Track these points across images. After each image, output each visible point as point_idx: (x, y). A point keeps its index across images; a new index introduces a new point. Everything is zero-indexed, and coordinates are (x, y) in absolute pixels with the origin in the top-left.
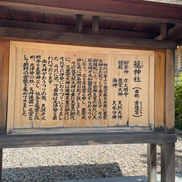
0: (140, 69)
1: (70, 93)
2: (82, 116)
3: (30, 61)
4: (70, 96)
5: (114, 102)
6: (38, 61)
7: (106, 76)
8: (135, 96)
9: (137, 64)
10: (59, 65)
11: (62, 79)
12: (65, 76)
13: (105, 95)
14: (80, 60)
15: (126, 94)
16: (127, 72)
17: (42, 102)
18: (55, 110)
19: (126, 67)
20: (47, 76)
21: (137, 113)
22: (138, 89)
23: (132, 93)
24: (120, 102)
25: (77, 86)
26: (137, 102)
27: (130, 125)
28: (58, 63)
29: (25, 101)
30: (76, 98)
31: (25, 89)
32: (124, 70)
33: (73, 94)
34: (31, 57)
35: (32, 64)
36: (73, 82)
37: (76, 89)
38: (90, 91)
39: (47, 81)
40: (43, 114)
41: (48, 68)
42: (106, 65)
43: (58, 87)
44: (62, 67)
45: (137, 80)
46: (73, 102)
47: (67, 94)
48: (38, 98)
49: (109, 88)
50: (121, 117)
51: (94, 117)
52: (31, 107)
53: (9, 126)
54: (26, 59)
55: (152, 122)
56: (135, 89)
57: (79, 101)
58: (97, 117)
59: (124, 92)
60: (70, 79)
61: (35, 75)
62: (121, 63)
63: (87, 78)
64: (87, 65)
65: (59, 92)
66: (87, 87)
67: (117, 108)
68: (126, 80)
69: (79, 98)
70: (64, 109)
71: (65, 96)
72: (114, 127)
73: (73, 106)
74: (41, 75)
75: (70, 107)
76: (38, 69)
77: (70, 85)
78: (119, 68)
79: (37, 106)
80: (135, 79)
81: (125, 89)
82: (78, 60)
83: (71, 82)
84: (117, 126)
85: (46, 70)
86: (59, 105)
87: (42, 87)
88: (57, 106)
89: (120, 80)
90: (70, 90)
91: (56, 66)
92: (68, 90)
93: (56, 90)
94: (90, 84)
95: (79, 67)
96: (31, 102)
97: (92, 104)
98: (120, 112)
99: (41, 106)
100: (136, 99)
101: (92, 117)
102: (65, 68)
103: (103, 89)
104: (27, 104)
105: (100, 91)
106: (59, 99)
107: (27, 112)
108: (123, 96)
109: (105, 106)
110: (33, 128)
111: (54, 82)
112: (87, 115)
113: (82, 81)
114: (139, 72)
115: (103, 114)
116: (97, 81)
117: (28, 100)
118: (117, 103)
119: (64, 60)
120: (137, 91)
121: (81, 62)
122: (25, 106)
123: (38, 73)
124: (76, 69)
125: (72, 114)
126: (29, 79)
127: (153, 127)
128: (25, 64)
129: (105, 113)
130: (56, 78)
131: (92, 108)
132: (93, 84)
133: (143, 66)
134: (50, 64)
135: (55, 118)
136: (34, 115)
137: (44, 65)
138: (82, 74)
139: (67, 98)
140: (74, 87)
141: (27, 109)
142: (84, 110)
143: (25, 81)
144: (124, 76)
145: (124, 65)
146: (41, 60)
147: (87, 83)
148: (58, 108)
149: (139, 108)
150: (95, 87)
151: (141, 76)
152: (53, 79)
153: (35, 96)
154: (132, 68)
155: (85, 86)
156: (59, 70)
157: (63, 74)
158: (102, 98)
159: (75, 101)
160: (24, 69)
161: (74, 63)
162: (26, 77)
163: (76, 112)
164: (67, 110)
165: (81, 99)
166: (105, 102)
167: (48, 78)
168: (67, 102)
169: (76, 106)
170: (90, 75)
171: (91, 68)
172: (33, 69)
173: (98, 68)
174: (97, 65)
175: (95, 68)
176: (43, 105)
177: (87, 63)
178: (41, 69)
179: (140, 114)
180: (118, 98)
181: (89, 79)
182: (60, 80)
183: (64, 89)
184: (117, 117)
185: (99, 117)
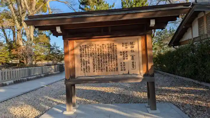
0: (134, 46)
2: (106, 70)
4: (100, 61)
5: (121, 63)
6: (86, 47)
7: (116, 51)
8: (132, 59)
9: (132, 44)
10: (94, 48)
13: (116, 60)
14: (103, 45)
16: (127, 48)
21: (133, 68)
24: (124, 63)
25: (103, 56)
26: (133, 62)
27: (130, 74)
29: (82, 65)
31: (81, 60)
32: (125, 47)
34: (83, 46)
35: (83, 49)
36: (101, 55)
38: (109, 58)
40: (89, 70)
42: (116, 46)
45: (132, 51)
46: (101, 64)
47: (99, 61)
48: (86, 63)
49: (118, 56)
50: (125, 70)
51: (112, 70)
53: (76, 76)
54: (80, 47)
56: (132, 56)
57: (104, 63)
59: (126, 58)
62: (123, 44)
66: (107, 57)
67: (123, 66)
68: (127, 52)
69: (104, 62)
72: (122, 75)
73: (102, 66)
75: (100, 66)
77: (100, 57)
78: (123, 46)
81: (126, 56)
82: (102, 45)
84: (124, 74)
85: (89, 51)
86: (95, 66)
87: (88, 58)
88: (94, 66)
89: (124, 52)
90: (100, 59)
91: (93, 48)
92: (99, 59)
93: (94, 59)
94: (109, 55)
96: (84, 65)
97: (110, 65)
98: (124, 68)
99: (88, 66)
101: (111, 71)
102: (97, 49)
103: (115, 57)
106: (95, 63)
107: (83, 69)
109: (117, 65)
110: (85, 76)
112: (108, 70)
113: (105, 54)
115: (116, 69)
116: (112, 53)
118: (122, 63)
119: (96, 45)
121: (104, 46)
122: (81, 67)
123: (86, 52)
124: (102, 49)
125: (101, 69)
128: (80, 49)
129: (117, 69)
131: (110, 67)
133: (135, 44)
134: (91, 48)
135: (94, 71)
136: (85, 70)
137: (88, 49)
138: (105, 51)
139: (99, 62)
140: (101, 57)
141: (83, 68)
142: (107, 67)
143: (81, 56)
145: (125, 45)
146: (87, 47)
147: (107, 55)
148: (95, 67)
149: (134, 65)
150: (111, 56)
152: (92, 55)
153: (85, 62)
154: (129, 46)
155: (106, 57)
156: (94, 50)
157: (96, 52)
159: (103, 64)
160: (80, 51)
161: (101, 46)
163: (103, 68)
164: (99, 68)
166: (117, 63)
167: (90, 54)
168: (99, 64)
169: (103, 66)
170: (108, 51)
171: (109, 48)
172: (84, 51)
174: (111, 46)
175: (111, 48)
176: (89, 66)
177: (107, 46)
179: (135, 68)
180: (123, 61)
181: (108, 53)
182: (95, 55)
183: (97, 58)
184: (123, 70)
185: (114, 71)
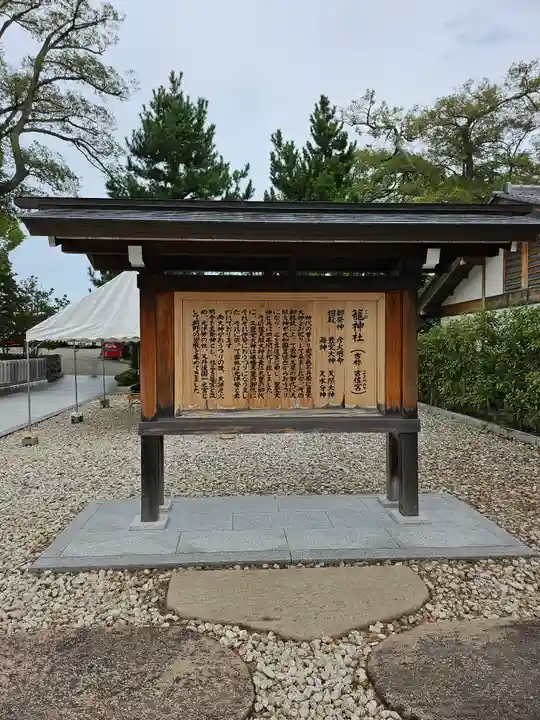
0: (362, 322)
1: (257, 360)
2: (274, 393)
3: (202, 318)
4: (257, 365)
5: (322, 372)
6: (212, 317)
7: (309, 334)
8: (355, 362)
9: (358, 315)
10: (241, 322)
11: (245, 340)
12: (249, 337)
13: (308, 362)
14: (270, 312)
15: (340, 360)
16: (342, 327)
17: (218, 374)
18: (237, 385)
19: (340, 320)
20: (225, 337)
21: (358, 388)
22: (360, 352)
23: (349, 358)
24: (331, 373)
25: (266, 350)
26: (358, 373)
27: (346, 406)
28: (238, 318)
29: (196, 372)
30: (265, 367)
31: (196, 357)
32: (337, 323)
33: (261, 363)
34: (203, 312)
35: (204, 323)
36: (261, 346)
37: (265, 354)
38: (285, 356)
39: (224, 344)
40: (221, 390)
41: (225, 325)
42: (310, 318)
43: (241, 352)
44: (245, 323)
45: (358, 339)
46: (261, 373)
47: (254, 363)
48: (213, 369)
49: (313, 352)
50: (332, 394)
51: (293, 395)
52: (206, 381)
53: (178, 407)
55: (382, 401)
56: (355, 353)
57: (270, 372)
58: (296, 395)
59: (337, 358)
60: (257, 340)
61: (208, 337)
62: (331, 313)
63: (281, 337)
64: (281, 320)
65: (241, 359)
66: (281, 351)
67: (326, 381)
68: (341, 339)
70: (249, 383)
71: (249, 366)
72: (323, 408)
73: (261, 379)
74: (217, 337)
75: (258, 380)
76: (212, 328)
77: (257, 349)
78: (330, 321)
79: (213, 380)
80: (355, 336)
81: (339, 353)
82: (267, 313)
83: (258, 345)
84: (328, 407)
85: (222, 329)
86: (241, 377)
87: (219, 353)
88: (238, 379)
89: (331, 339)
90: (257, 357)
91: (237, 322)
92: (254, 357)
93: (237, 357)
94: (285, 346)
95: (269, 323)
96: (204, 374)
97: (289, 376)
98: (331, 387)
99: (217, 378)
100: (356, 368)
101: (290, 394)
102: (249, 326)
103: (304, 354)
104: (200, 376)
105: (301, 357)
106: (242, 370)
107: (200, 388)
108: (337, 363)
109: (309, 378)
110: (207, 409)
111: (234, 345)
112: (282, 392)
113: (274, 342)
114: (360, 326)
115: (305, 390)
116: (296, 342)
117: (200, 372)
118: (326, 374)
119: (248, 313)
120: (358, 355)
121: (272, 316)
122: (196, 380)
123: (212, 334)
124: (265, 326)
125: (260, 390)
126: (200, 343)
127: (383, 409)
128: (195, 323)
129: (309, 389)
130: (237, 340)
131: (288, 382)
132: (291, 347)
133: (366, 317)
134: (229, 320)
135: (237, 396)
136: (208, 392)
137: (220, 322)
138: (274, 332)
139: (253, 367)
140: (263, 351)
141: (199, 384)
142: (277, 384)
143: (195, 345)
144: (338, 333)
145: (337, 317)
146: (216, 315)
147: (280, 345)
148: (241, 382)
149: (361, 380)
150: (293, 350)
151: (366, 331)
152: (232, 341)
153: (209, 366)
154: (349, 321)
155: (278, 351)
156: (241, 329)
157: (246, 334)
158: (304, 366)
159: (265, 372)
160: (194, 328)
161: (261, 316)
162: (196, 340)
163: (265, 387)
164: (253, 384)
165: (273, 368)
166: (309, 373)
167: (226, 340)
168: (253, 374)
169: (266, 378)
170: (285, 334)
171: (287, 323)
172: (205, 328)
173: (297, 322)
174: (295, 319)
175: (293, 323)
176: (221, 378)
177: (282, 316)
178: (215, 328)
179: (362, 390)
180: (327, 366)
181: (284, 340)
182: (242, 343)
183: (248, 355)
184: (327, 395)
185: (301, 395)
